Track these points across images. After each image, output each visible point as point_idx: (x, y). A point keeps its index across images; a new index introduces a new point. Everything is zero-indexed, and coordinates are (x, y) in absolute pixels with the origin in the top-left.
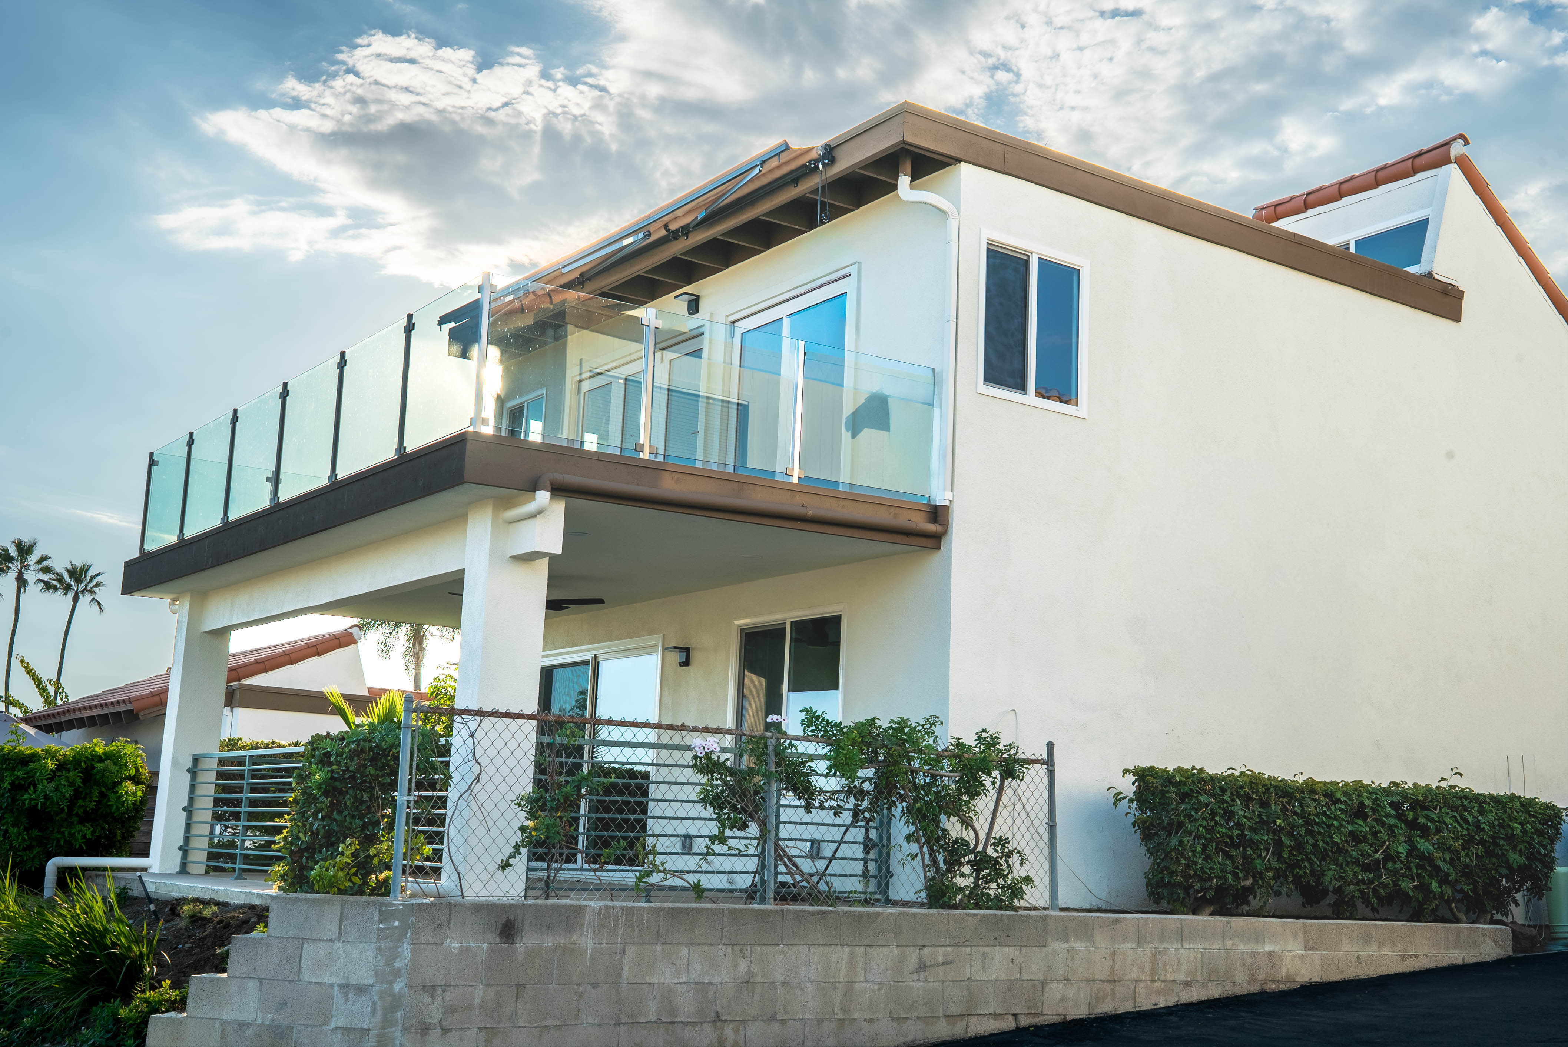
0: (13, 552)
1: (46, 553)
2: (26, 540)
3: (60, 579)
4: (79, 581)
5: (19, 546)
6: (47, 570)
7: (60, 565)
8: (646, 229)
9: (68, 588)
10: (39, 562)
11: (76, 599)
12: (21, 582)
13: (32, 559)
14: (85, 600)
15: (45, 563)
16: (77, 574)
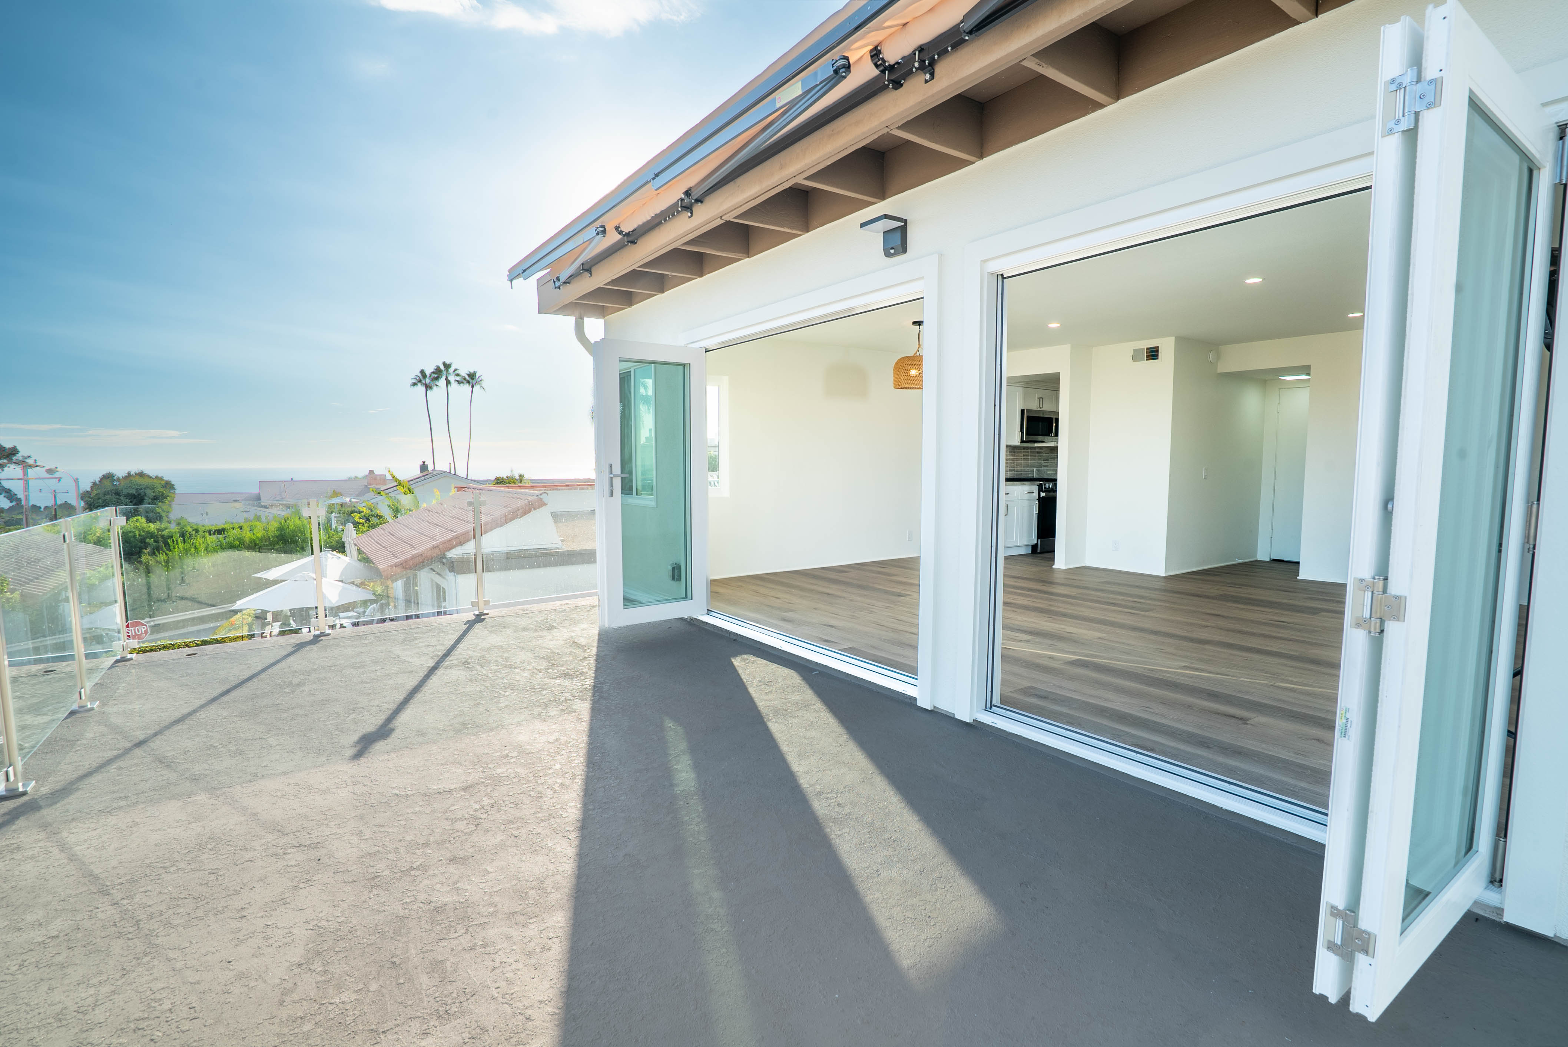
0: (442, 367)
1: (456, 367)
2: (448, 362)
3: (465, 379)
4: (473, 379)
5: (444, 364)
6: (458, 375)
7: (464, 372)
8: (598, 223)
9: (468, 382)
10: (454, 371)
11: (473, 387)
12: (448, 382)
13: (451, 370)
14: (476, 388)
15: (456, 372)
16: (472, 376)
